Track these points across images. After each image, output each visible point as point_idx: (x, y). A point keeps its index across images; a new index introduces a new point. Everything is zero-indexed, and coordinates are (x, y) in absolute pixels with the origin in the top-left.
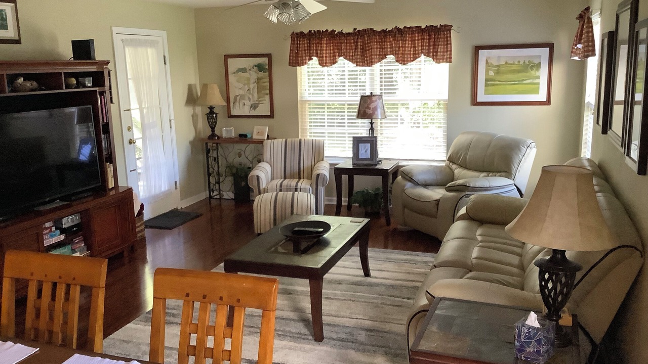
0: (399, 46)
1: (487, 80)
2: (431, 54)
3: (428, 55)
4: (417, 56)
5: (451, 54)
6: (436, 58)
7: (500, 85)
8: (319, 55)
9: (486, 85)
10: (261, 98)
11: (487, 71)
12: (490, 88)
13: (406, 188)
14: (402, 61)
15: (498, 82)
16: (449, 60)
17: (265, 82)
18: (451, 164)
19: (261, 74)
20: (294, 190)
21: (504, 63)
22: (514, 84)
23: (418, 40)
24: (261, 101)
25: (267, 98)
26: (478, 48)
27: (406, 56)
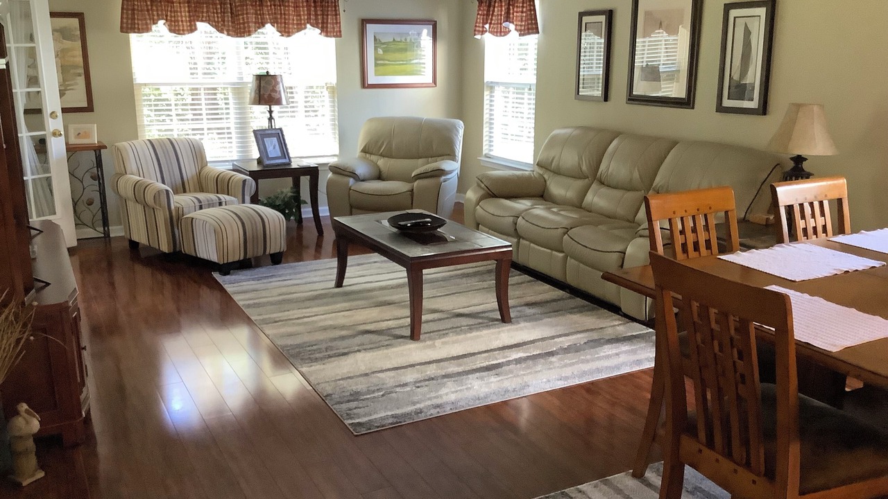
0: (281, 13)
1: (376, 59)
2: (320, 26)
3: (315, 25)
4: (303, 26)
5: (340, 26)
6: (325, 30)
7: (389, 64)
8: (169, 18)
9: (376, 65)
10: (68, 81)
11: (376, 48)
12: (379, 68)
13: (350, 185)
14: (286, 31)
15: (387, 62)
16: (338, 34)
17: (74, 57)
18: (367, 155)
19: (68, 44)
20: (218, 204)
21: (392, 40)
22: (403, 64)
23: (303, 7)
24: (69, 85)
25: (81, 81)
26: (364, 22)
27: (291, 26)
